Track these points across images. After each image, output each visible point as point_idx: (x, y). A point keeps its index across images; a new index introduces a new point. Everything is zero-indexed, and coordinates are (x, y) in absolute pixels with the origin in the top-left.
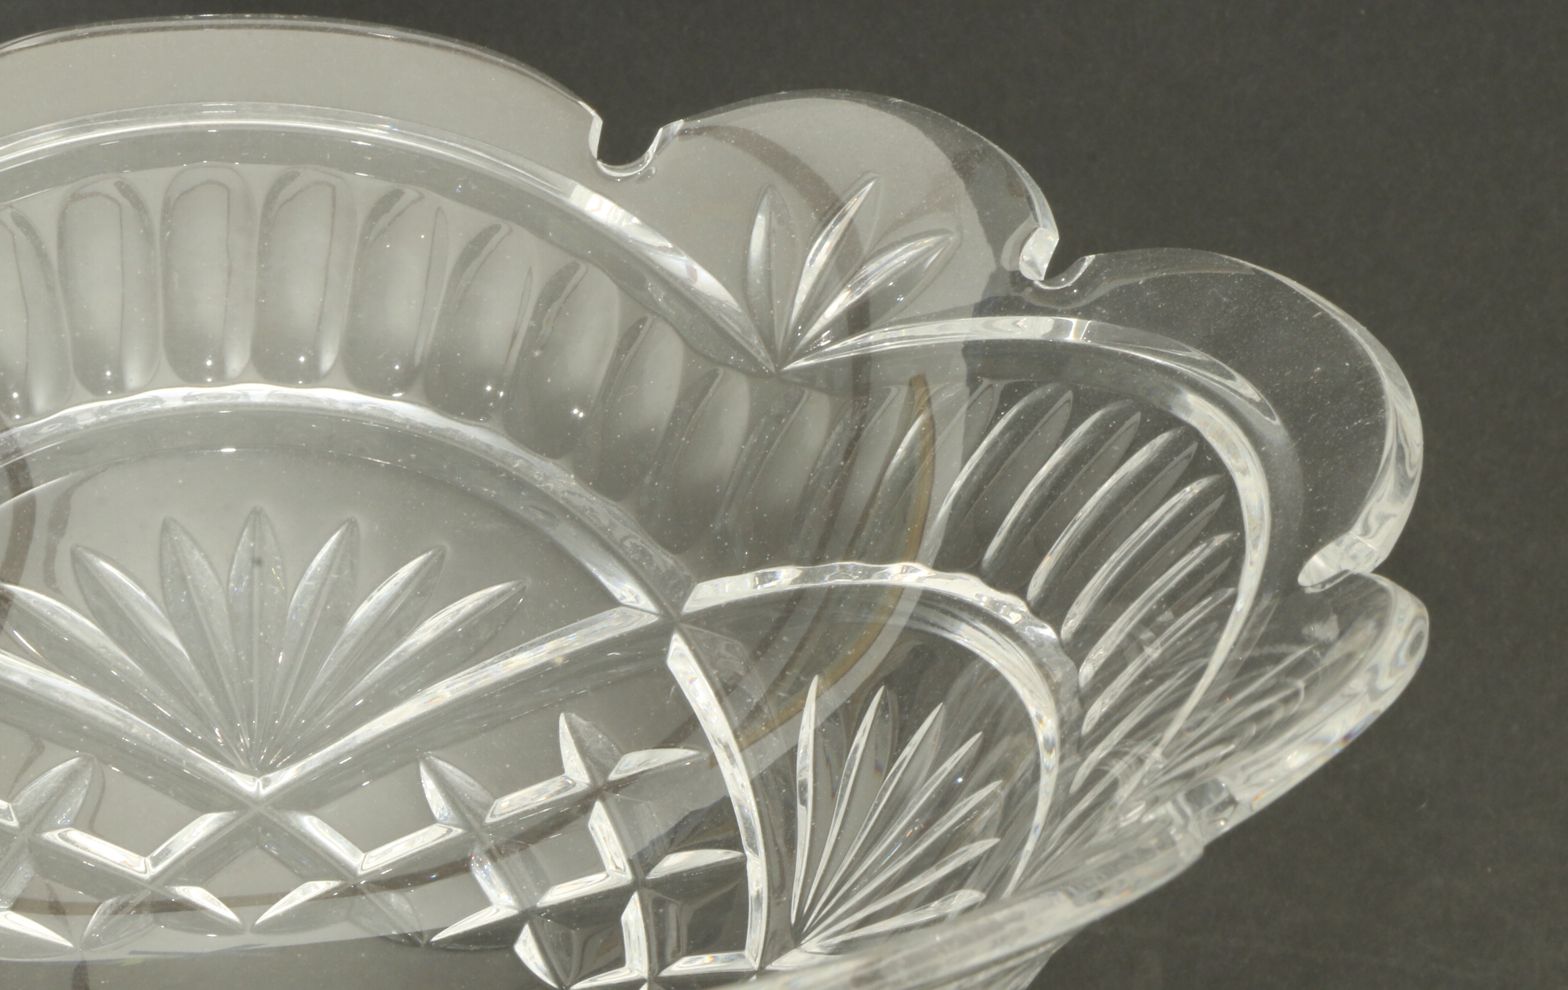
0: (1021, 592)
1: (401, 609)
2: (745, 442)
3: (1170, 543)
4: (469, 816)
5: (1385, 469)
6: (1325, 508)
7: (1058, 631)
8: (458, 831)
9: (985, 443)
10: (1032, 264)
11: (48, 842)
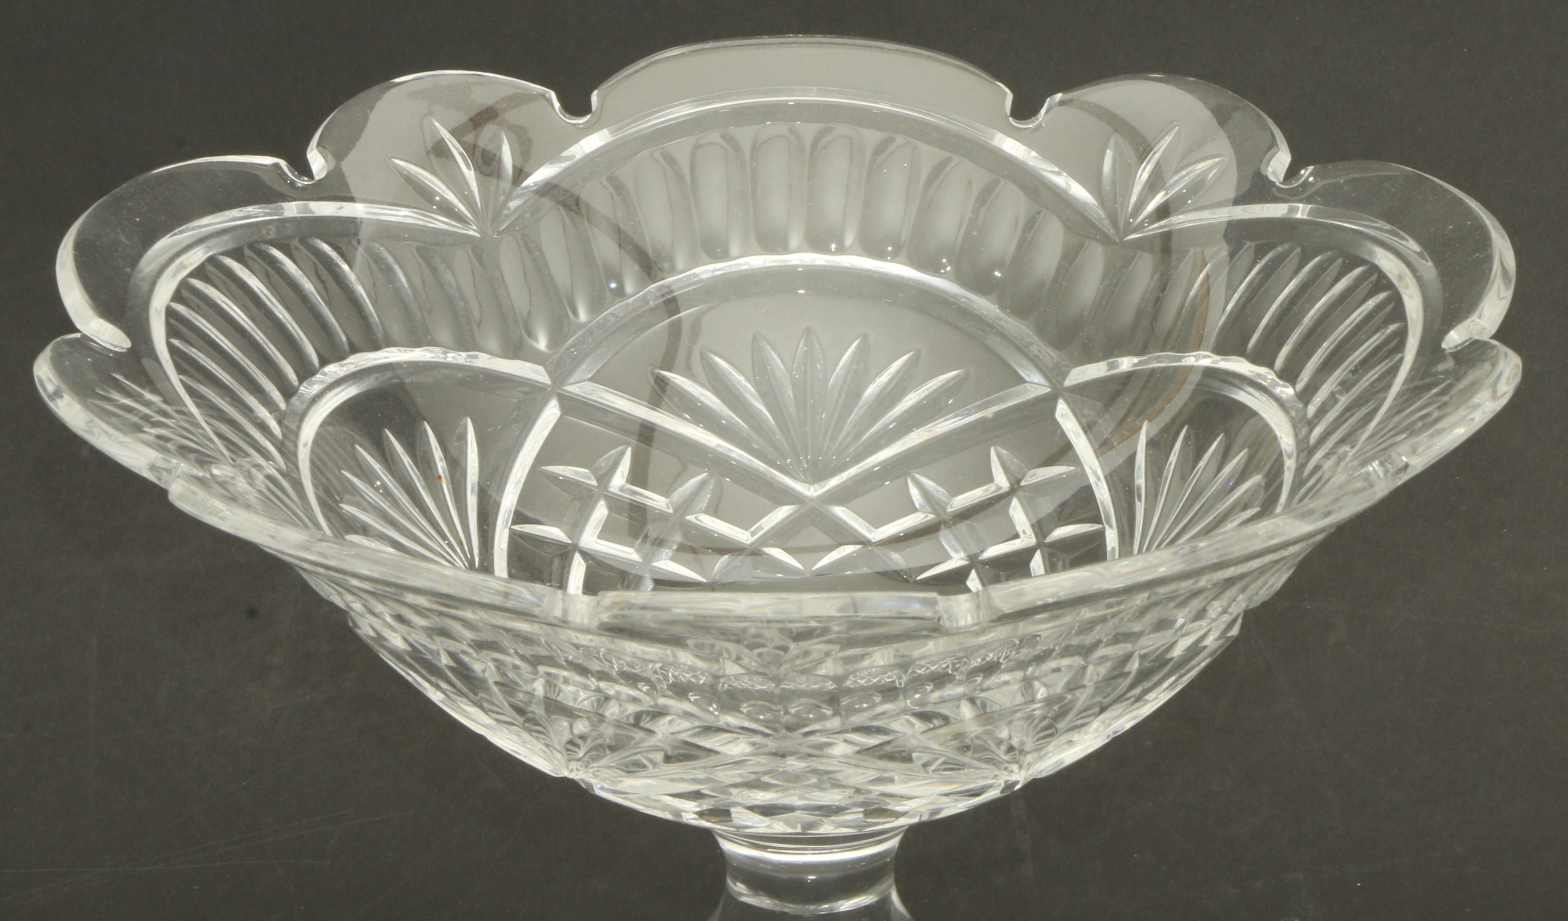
0: (1270, 365)
1: (895, 386)
2: (1101, 284)
3: (1362, 331)
4: (937, 507)
5: (1493, 282)
6: (1456, 305)
7: (1294, 388)
8: (931, 516)
9: (1248, 279)
10: (1274, 173)
11: (690, 522)
